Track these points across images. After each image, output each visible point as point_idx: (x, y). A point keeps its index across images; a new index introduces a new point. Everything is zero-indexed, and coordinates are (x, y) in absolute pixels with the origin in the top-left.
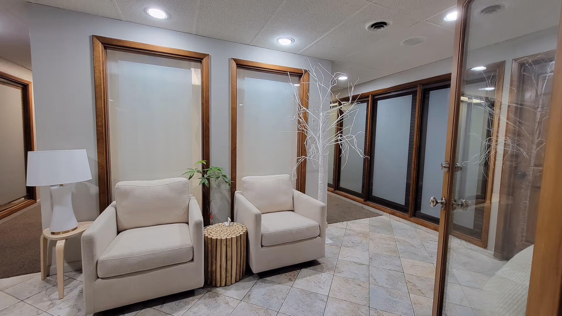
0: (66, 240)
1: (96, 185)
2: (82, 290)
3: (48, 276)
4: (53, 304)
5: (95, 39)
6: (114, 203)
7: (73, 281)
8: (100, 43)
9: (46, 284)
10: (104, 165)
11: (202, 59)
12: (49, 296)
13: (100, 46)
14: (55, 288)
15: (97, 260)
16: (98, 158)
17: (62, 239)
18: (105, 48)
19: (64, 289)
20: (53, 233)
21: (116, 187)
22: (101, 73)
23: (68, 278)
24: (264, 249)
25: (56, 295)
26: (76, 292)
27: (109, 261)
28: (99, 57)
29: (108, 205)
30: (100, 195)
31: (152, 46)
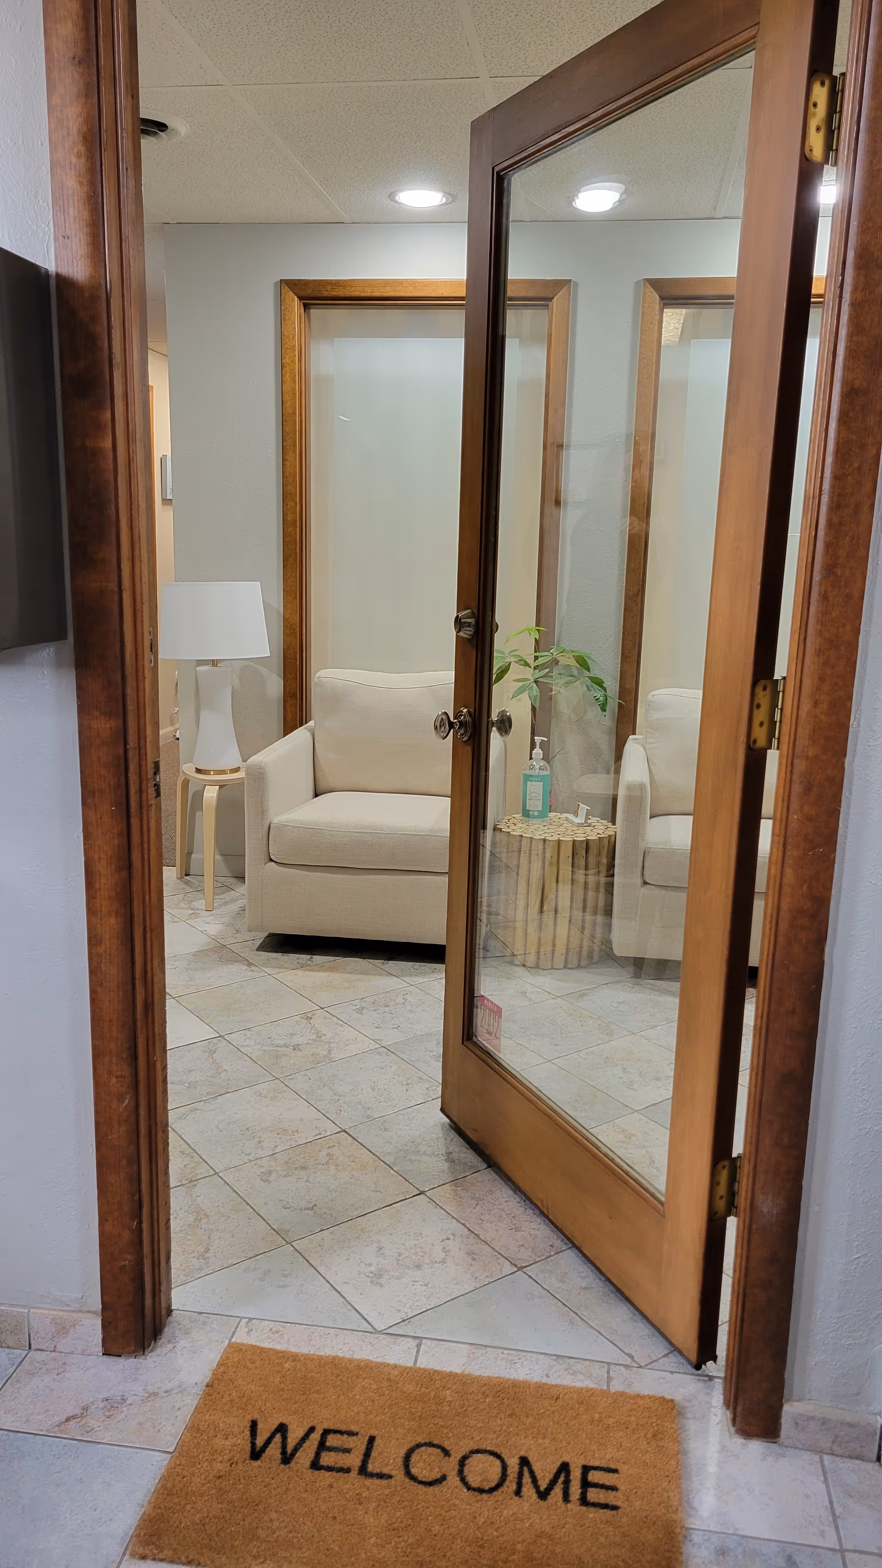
0: (221, 787)
1: (279, 675)
2: (245, 907)
3: (187, 875)
4: (195, 915)
5: (286, 289)
6: (311, 723)
7: (230, 891)
8: (296, 298)
9: (183, 886)
10: (296, 625)
11: (551, 299)
12: (190, 902)
13: (296, 304)
14: (199, 894)
15: (270, 823)
16: (284, 607)
17: (213, 783)
18: (306, 307)
19: (214, 899)
20: (198, 771)
21: (316, 680)
22: (295, 382)
23: (220, 885)
24: (645, 890)
25: (201, 904)
26: (235, 907)
27: (289, 827)
28: (294, 338)
29: (301, 725)
30: (285, 701)
31: (413, 283)
